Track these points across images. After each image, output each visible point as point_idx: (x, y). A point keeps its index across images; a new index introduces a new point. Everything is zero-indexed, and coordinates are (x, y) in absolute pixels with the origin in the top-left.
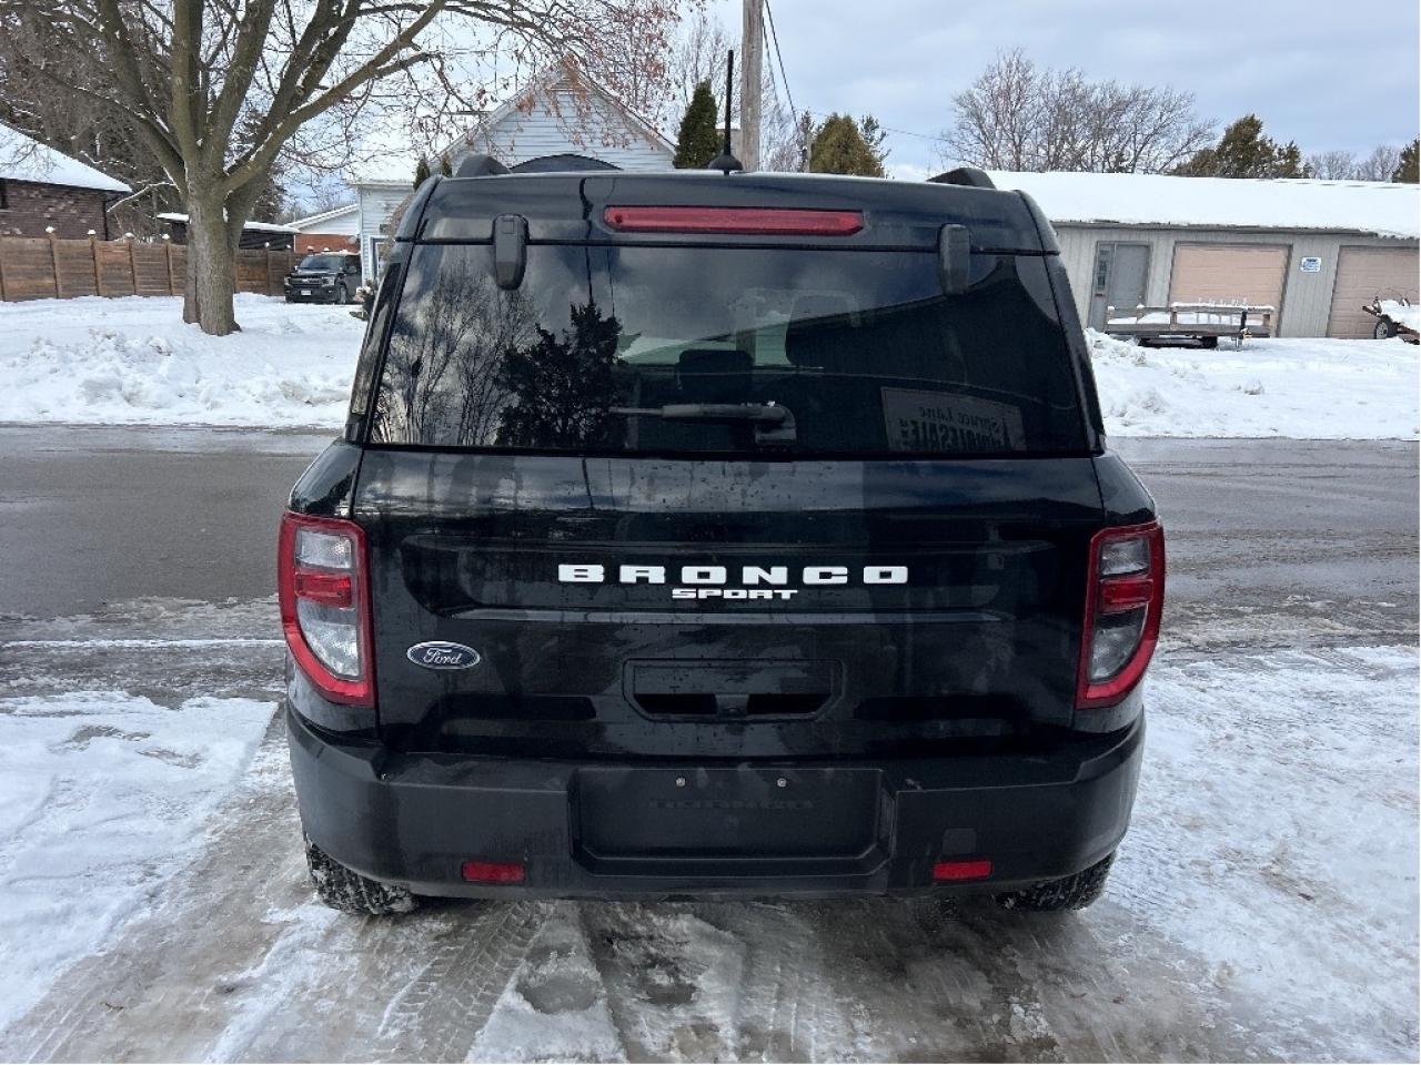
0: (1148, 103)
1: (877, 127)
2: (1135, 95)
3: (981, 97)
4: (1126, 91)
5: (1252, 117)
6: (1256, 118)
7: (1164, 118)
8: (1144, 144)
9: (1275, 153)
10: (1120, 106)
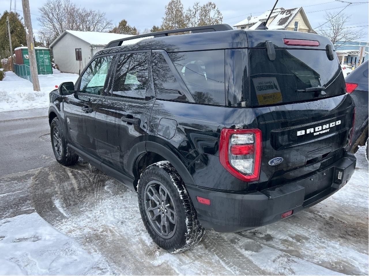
0: (95, 14)
1: (20, 15)
2: (91, 12)
3: (47, 8)
4: (88, 11)
5: (125, 20)
6: (126, 20)
7: (99, 19)
8: (96, 25)
9: (131, 29)
10: (88, 15)
